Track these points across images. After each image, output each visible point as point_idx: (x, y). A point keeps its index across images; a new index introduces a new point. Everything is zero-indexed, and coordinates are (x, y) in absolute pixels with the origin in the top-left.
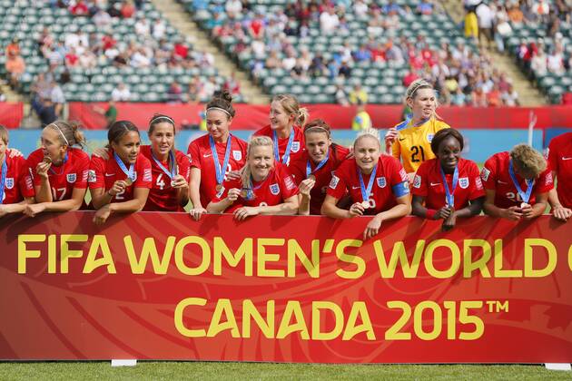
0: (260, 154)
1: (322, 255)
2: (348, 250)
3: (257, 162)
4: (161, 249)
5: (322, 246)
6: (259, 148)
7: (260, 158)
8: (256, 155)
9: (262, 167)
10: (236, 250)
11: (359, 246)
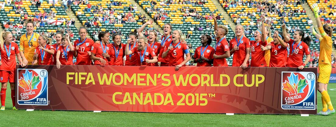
1: (157, 79)
2: (165, 77)
4: (108, 77)
5: (157, 76)
10: (131, 77)
11: (169, 76)
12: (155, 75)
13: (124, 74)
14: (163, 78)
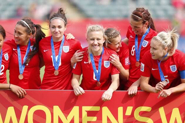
0: (94, 36)
1: (125, 117)
2: (142, 114)
3: (92, 42)
4: (18, 114)
5: (124, 111)
6: (93, 33)
7: (93, 39)
8: (91, 38)
9: (96, 45)
10: (68, 114)
11: (149, 111)
12: (120, 109)
13: (53, 108)
14: (137, 117)
